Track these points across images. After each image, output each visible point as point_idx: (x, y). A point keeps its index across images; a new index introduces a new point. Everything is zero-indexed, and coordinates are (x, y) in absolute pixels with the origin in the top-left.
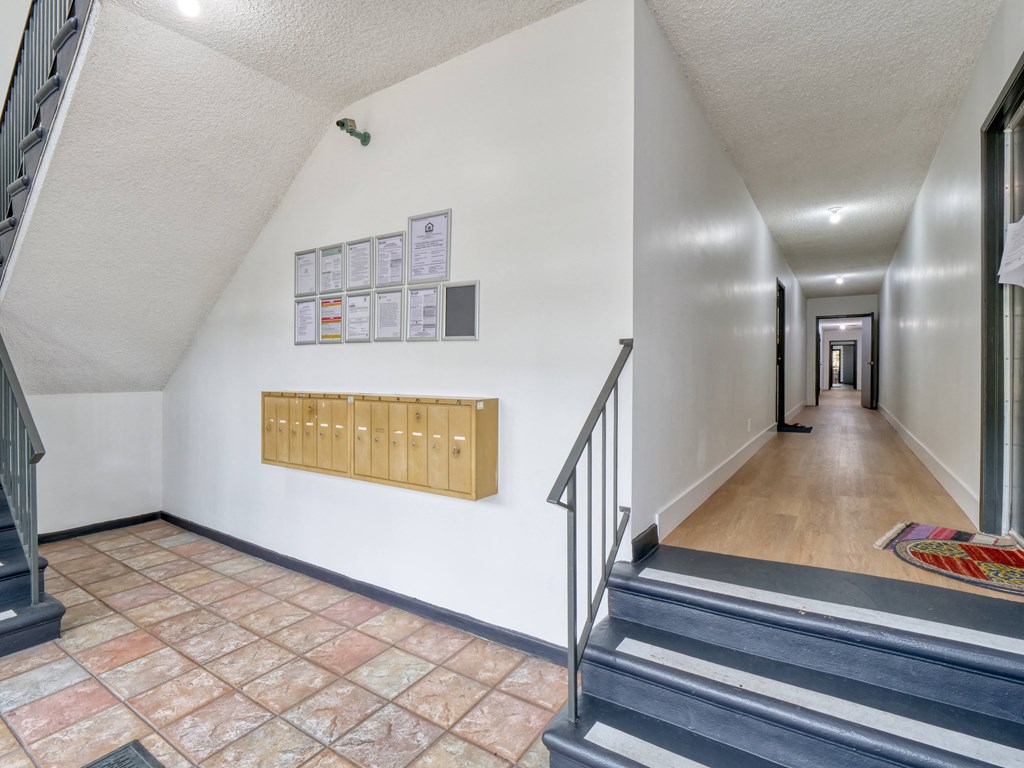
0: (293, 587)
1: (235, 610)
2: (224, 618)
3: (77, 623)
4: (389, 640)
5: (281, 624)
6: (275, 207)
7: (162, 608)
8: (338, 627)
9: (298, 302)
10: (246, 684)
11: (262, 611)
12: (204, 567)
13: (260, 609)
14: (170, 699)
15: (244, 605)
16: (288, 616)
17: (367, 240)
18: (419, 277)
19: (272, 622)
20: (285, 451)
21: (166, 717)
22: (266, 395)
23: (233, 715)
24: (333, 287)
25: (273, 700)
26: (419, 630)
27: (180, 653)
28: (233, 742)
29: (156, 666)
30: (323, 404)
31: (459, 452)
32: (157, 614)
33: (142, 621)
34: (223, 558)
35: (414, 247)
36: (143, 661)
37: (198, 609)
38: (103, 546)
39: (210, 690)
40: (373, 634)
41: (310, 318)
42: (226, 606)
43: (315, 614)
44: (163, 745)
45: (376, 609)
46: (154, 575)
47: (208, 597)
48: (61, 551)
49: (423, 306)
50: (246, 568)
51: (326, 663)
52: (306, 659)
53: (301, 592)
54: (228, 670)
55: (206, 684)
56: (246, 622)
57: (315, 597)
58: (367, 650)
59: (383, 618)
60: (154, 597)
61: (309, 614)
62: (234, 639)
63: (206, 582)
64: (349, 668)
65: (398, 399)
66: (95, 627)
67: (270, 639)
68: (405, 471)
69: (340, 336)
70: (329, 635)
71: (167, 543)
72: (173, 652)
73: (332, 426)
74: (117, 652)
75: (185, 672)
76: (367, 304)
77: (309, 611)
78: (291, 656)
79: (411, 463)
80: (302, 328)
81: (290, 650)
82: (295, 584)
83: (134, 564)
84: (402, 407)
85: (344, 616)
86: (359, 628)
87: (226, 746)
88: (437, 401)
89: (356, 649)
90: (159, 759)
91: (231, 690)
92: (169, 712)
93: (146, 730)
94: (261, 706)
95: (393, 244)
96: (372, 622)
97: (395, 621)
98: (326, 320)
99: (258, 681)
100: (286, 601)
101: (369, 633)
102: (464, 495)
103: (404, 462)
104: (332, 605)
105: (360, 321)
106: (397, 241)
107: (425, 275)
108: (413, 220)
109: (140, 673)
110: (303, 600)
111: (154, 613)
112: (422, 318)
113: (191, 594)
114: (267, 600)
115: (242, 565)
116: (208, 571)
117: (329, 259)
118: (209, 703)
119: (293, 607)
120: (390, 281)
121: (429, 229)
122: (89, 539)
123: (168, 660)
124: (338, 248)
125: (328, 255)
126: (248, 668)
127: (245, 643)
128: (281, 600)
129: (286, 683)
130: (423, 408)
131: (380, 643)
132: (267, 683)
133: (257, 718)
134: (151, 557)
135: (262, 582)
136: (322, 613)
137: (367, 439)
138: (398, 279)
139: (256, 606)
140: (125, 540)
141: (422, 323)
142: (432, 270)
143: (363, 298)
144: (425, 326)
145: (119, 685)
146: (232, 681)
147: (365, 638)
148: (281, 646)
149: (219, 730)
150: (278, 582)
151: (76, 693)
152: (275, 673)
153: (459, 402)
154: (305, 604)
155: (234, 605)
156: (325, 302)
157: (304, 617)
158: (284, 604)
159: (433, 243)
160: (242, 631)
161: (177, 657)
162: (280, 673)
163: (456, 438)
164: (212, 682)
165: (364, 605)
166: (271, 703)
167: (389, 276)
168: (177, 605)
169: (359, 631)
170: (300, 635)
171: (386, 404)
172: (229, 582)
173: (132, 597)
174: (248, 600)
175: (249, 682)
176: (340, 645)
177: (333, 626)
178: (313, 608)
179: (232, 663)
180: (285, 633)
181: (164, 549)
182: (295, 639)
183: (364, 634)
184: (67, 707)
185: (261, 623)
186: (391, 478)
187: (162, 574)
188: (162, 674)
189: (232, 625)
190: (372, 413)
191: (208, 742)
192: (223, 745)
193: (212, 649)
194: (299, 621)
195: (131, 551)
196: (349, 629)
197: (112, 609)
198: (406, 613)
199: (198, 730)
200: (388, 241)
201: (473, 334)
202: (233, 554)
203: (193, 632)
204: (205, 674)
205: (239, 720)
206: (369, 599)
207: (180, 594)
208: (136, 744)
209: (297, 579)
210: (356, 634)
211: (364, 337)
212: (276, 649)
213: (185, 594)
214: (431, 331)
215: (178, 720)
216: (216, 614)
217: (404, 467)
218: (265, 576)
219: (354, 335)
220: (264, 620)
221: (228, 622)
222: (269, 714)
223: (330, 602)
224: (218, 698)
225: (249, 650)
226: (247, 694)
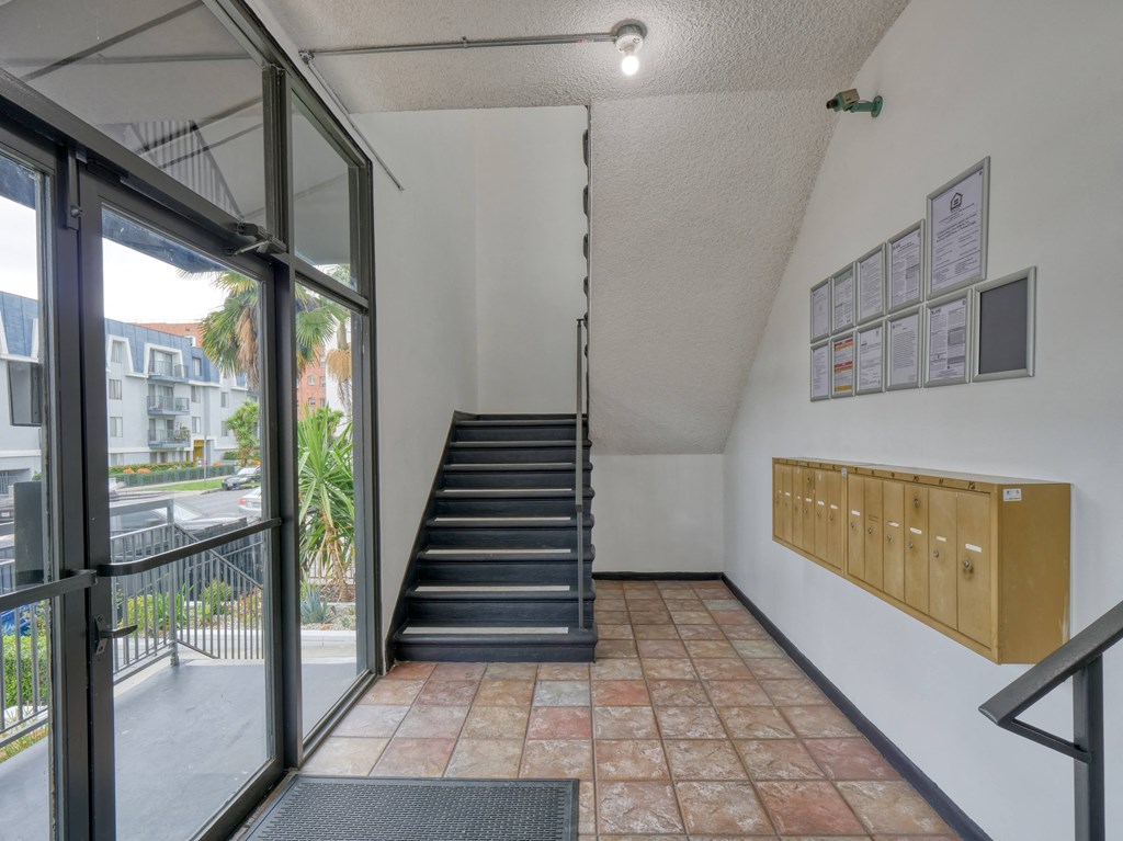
0: (795, 696)
1: (724, 696)
2: (710, 700)
3: (610, 655)
4: (870, 825)
5: (757, 733)
6: (794, 239)
7: (670, 667)
8: (815, 769)
9: (814, 349)
10: (683, 781)
11: (748, 709)
12: (728, 639)
13: (748, 706)
14: (621, 758)
15: (735, 694)
16: (769, 727)
17: (878, 250)
18: (943, 285)
19: (749, 727)
20: (789, 531)
21: (608, 772)
22: (776, 461)
23: (653, 806)
24: (845, 324)
25: (694, 815)
26: (926, 835)
27: (655, 718)
28: (636, 834)
29: (632, 720)
30: (820, 475)
31: (972, 571)
32: (663, 671)
33: (649, 673)
34: (749, 637)
35: (936, 239)
36: (627, 710)
37: (697, 681)
38: (666, 594)
39: (652, 767)
40: (851, 803)
41: (824, 367)
42: (719, 687)
43: (799, 738)
44: (590, 798)
45: (880, 771)
46: (685, 633)
47: (711, 671)
48: (638, 590)
49: (946, 329)
50: (763, 654)
51: (772, 806)
52: (754, 788)
53: (800, 706)
54: (679, 756)
55: (654, 759)
56: (726, 714)
57: (812, 719)
58: (830, 819)
59: (881, 788)
60: (671, 654)
61: (792, 735)
62: (705, 727)
63: (719, 655)
64: (794, 829)
65: (893, 474)
66: (618, 663)
67: (734, 743)
68: (901, 584)
69: (850, 387)
70: (798, 773)
71: (713, 605)
72: (651, 713)
73: (827, 505)
74: (617, 692)
75: (647, 738)
76: (879, 340)
77: (795, 732)
78: (742, 776)
79: (909, 572)
80: (817, 381)
81: (745, 769)
82: (800, 692)
83: (677, 618)
84: (897, 486)
85: (831, 759)
86: (840, 785)
87: (628, 834)
88: (941, 481)
89: (818, 810)
90: (581, 808)
91: (669, 779)
92: (612, 769)
93: (590, 776)
94: (680, 813)
95: (909, 245)
96: (863, 787)
97: (895, 801)
98: (839, 367)
99: (695, 784)
100: (779, 709)
101: (849, 799)
102: (979, 646)
103: (900, 570)
104: (826, 738)
105: (871, 364)
106: (914, 238)
107: (952, 279)
108: (933, 197)
109: (618, 720)
110: (797, 716)
111: (662, 669)
112: (946, 348)
113: (699, 664)
114: (762, 699)
115: (760, 650)
116: (727, 645)
117: (841, 288)
118: (644, 780)
119: (781, 719)
120: (905, 300)
121: (956, 205)
122: (661, 585)
123: (643, 720)
124: (848, 270)
125: (841, 281)
126: (696, 765)
127: (710, 737)
128: (774, 705)
129: (718, 803)
130: (923, 490)
131: (854, 821)
132: (702, 791)
133: (668, 824)
134: (693, 615)
135: (769, 676)
136: (808, 742)
137: (859, 527)
138: (914, 296)
139: (746, 701)
140: (684, 592)
141: (945, 356)
142: (961, 268)
143: (874, 331)
144: (952, 361)
145: (600, 722)
146: (674, 770)
147: (839, 801)
148: (740, 759)
149: (633, 814)
150: (784, 683)
151: (574, 714)
152: (715, 784)
153: (972, 487)
154: (796, 722)
155: (728, 690)
156: (838, 344)
157: (785, 736)
158: (775, 712)
159: (961, 225)
160: (716, 722)
161: (651, 719)
162: (720, 788)
163: (968, 546)
164: (658, 762)
165: (866, 758)
166: (690, 817)
167: (903, 295)
168: (684, 669)
169: (837, 789)
170: (766, 756)
171: (879, 481)
172: (738, 664)
173: (656, 647)
174: (742, 691)
175: (687, 780)
176: (802, 793)
177: (809, 764)
178: (801, 731)
179: (686, 750)
180: (754, 745)
181: (707, 610)
182: (757, 757)
183: (842, 797)
184: (563, 722)
185: (737, 721)
186: (885, 590)
187: (690, 634)
188: (630, 731)
189: (712, 710)
190: (865, 491)
191: (619, 819)
192: (626, 831)
193: (681, 727)
194: (777, 739)
195: (682, 604)
196: (826, 778)
197: (638, 654)
198: (921, 799)
199: (620, 802)
200: (903, 242)
201: (1024, 366)
202: (760, 635)
203: (677, 702)
204: (659, 749)
205: (654, 814)
206: (878, 753)
207: (691, 659)
208: (576, 783)
209: (807, 688)
210: (829, 791)
211: (876, 385)
212: (733, 758)
213: (695, 660)
214: (958, 368)
215: (614, 781)
216: (706, 693)
217: (900, 578)
218: (775, 672)
219: (866, 383)
220: (744, 721)
221: (711, 705)
222: (681, 827)
223: (826, 732)
224: (653, 780)
225: (710, 745)
226: (677, 791)
